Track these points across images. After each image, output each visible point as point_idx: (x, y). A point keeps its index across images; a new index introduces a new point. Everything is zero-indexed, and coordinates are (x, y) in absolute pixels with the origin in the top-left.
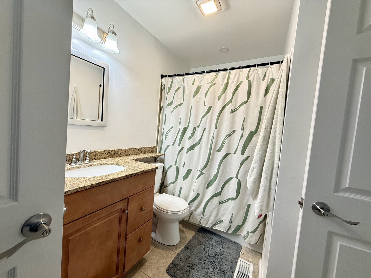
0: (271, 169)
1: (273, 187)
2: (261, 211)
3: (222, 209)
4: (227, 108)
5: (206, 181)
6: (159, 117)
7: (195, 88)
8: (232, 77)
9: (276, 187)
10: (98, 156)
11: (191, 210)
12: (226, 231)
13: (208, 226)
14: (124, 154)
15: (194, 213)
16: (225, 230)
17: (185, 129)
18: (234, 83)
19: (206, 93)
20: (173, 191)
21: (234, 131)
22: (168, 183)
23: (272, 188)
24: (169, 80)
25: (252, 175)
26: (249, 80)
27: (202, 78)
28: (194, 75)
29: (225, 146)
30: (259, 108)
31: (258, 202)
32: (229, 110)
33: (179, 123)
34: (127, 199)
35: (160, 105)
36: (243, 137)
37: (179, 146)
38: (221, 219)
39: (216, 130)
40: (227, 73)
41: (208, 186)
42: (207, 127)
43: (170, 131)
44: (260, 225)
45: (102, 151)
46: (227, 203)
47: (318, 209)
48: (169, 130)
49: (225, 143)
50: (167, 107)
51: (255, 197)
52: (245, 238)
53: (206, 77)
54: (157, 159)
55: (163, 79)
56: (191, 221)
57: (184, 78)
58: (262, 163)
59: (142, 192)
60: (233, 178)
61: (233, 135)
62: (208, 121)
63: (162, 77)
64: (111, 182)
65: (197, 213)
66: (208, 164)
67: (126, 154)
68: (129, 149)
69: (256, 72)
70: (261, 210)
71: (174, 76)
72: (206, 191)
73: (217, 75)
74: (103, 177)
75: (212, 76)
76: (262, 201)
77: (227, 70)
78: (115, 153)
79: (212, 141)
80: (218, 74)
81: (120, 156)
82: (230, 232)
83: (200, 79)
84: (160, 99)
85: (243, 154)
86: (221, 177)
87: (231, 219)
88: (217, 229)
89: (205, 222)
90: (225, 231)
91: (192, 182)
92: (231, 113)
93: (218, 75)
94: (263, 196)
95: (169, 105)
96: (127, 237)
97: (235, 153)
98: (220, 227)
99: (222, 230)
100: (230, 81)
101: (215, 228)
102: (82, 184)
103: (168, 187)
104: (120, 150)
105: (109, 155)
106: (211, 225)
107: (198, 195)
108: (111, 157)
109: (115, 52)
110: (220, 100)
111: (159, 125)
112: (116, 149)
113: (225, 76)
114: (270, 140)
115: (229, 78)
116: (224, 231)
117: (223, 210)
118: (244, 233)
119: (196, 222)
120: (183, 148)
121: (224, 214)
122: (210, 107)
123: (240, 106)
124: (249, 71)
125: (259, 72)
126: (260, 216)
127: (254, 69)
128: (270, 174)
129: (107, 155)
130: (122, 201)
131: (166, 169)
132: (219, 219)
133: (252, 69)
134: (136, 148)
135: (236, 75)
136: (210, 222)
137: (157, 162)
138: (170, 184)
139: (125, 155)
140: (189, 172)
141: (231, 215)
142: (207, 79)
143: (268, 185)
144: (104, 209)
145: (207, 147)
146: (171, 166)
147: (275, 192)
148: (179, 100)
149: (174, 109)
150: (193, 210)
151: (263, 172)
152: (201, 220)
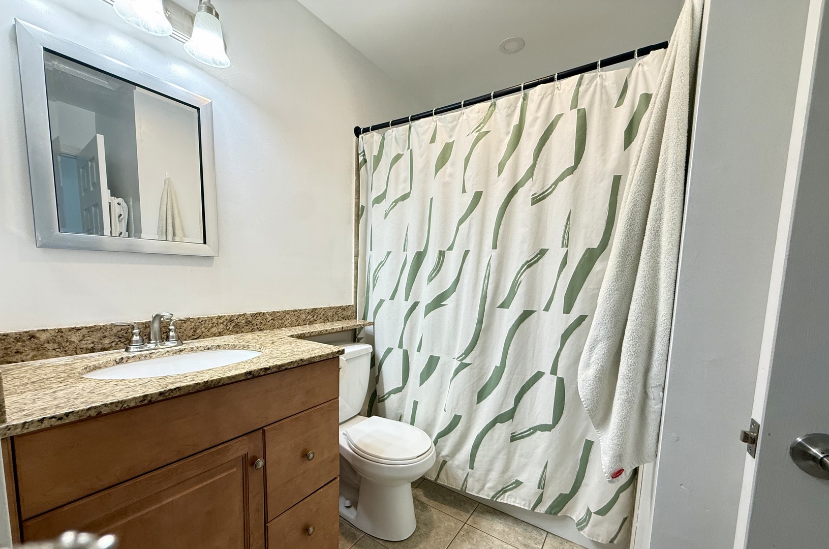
0: (646, 342)
1: (654, 393)
2: (621, 461)
3: (517, 455)
4: (521, 191)
5: (474, 383)
6: (355, 234)
7: (438, 148)
8: (531, 107)
9: (663, 392)
10: (203, 329)
11: (443, 457)
12: (531, 507)
13: (486, 494)
14: (270, 324)
15: (449, 463)
16: (527, 505)
17: (420, 257)
18: (539, 122)
19: (467, 160)
20: (398, 410)
21: (543, 252)
22: (386, 391)
23: (651, 395)
24: (374, 138)
25: (591, 362)
26: (578, 108)
27: (453, 122)
28: (435, 117)
29: (520, 291)
30: (608, 183)
31: (609, 435)
32: (528, 196)
33: (405, 244)
34: (261, 431)
35: (357, 204)
36: (566, 264)
37: (406, 300)
38: (517, 478)
39: (495, 253)
40: (518, 99)
41: (482, 395)
42: (472, 248)
43: (383, 265)
44: (620, 495)
45: (213, 317)
46: (530, 437)
47: (814, 458)
48: (382, 262)
49: (520, 283)
50: (373, 206)
51: (602, 420)
52: (580, 527)
53: (465, 117)
54: (359, 337)
55: (360, 136)
56: (443, 481)
57: (410, 128)
58: (621, 324)
59: (303, 413)
60: (544, 373)
61: (540, 261)
62: (474, 230)
63: (358, 132)
64: (205, 390)
65: (456, 463)
66: (477, 340)
67: (276, 324)
68: (284, 312)
69: (599, 83)
70: (619, 457)
71: (386, 125)
72: (476, 411)
73: (492, 108)
74: (186, 377)
75: (479, 112)
76: (622, 434)
77: (518, 90)
78: (248, 322)
79: (486, 281)
80: (495, 105)
81: (261, 330)
82: (542, 509)
83: (450, 125)
84: (356, 190)
85: (568, 309)
86: (512, 373)
87: (542, 477)
88: (509, 503)
89: (477, 486)
90: (529, 507)
91: (441, 387)
92: (532, 204)
93: (495, 107)
94: (625, 419)
95: (379, 200)
96: (267, 525)
97: (547, 309)
98: (516, 498)
99: (519, 506)
100: (528, 118)
101: (502, 501)
102: (118, 395)
103: (386, 401)
104: (260, 313)
105: (231, 327)
106: (492, 494)
107: (456, 419)
108: (237, 332)
109: (221, 63)
110: (504, 174)
111: (358, 254)
112: (249, 313)
113: (512, 108)
114: (641, 258)
115: (524, 111)
116: (525, 508)
117: (521, 456)
118: (578, 514)
119: (457, 486)
120: (416, 304)
121: (525, 465)
122: (478, 196)
123: (556, 183)
124: (579, 84)
125: (606, 83)
126: (617, 474)
127: (592, 74)
128: (643, 355)
129: (227, 326)
130: (245, 437)
131: (378, 359)
132: (512, 477)
133: (587, 75)
134: (301, 310)
135: (542, 98)
136: (488, 485)
137: (358, 342)
138: (390, 393)
139: (273, 327)
140: (432, 362)
141: (542, 469)
142: (468, 123)
143: (639, 387)
144: (191, 458)
145: (474, 298)
146: (389, 350)
147: (659, 406)
148: (401, 186)
149: (391, 209)
150: (447, 456)
151: (624, 349)
152: (466, 480)
